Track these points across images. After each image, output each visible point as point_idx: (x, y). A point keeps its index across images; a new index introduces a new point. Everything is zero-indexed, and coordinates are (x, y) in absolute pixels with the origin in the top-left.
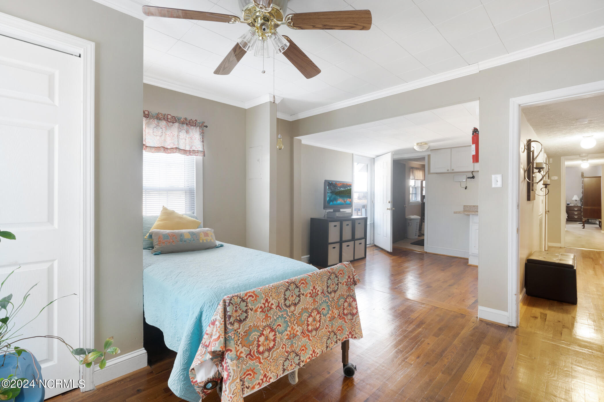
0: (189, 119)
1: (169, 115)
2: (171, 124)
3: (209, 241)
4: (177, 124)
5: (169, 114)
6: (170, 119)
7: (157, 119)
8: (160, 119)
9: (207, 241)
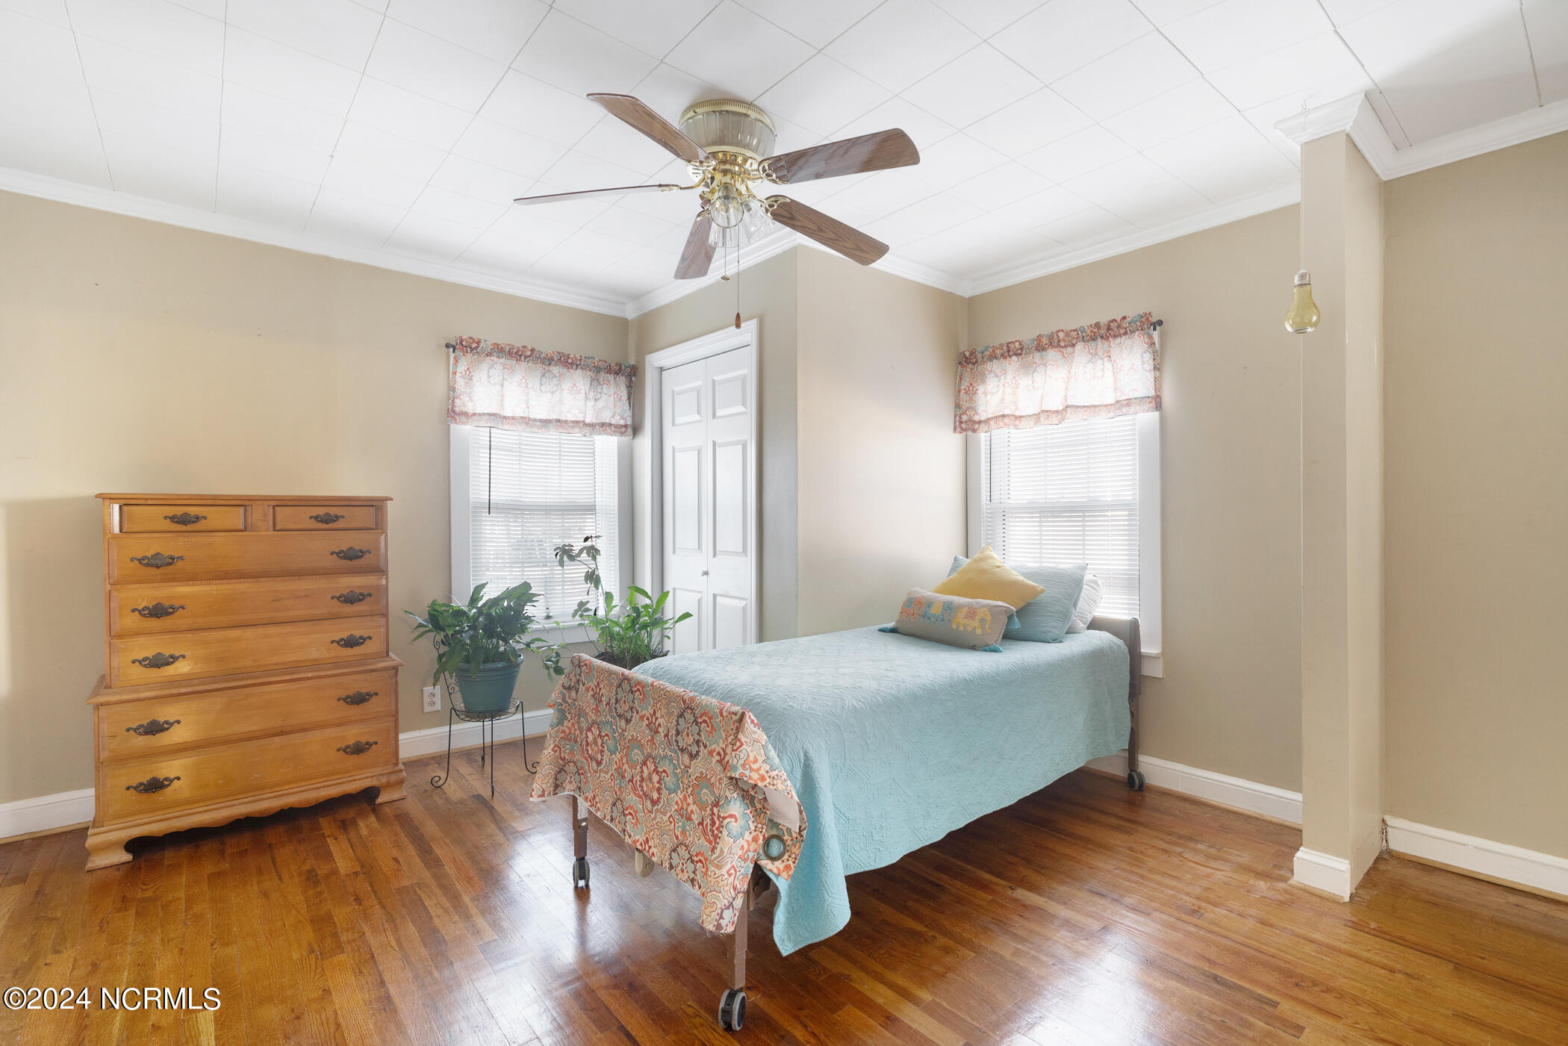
0: (1104, 320)
1: (1059, 331)
2: (1069, 349)
3: (970, 629)
4: (1079, 346)
5: (1058, 329)
6: (1064, 341)
7: (1039, 350)
8: (1044, 349)
9: (965, 627)
